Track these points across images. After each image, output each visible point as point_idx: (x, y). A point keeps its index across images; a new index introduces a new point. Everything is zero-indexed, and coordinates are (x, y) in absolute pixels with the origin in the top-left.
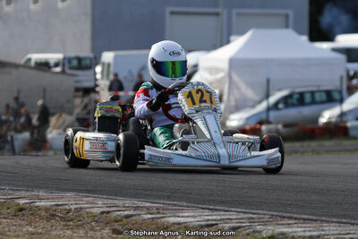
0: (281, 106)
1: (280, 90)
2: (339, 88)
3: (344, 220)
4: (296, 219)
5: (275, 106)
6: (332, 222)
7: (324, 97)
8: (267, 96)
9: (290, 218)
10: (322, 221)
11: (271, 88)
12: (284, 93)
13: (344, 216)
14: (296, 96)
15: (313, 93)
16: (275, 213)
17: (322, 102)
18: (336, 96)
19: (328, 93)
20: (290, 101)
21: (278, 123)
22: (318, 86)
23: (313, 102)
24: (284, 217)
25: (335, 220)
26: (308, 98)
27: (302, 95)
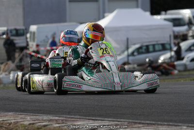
0: (135, 54)
1: (134, 44)
2: (169, 42)
3: (171, 124)
4: (143, 124)
5: (133, 54)
6: (164, 125)
7: (161, 47)
8: (127, 48)
9: (140, 123)
10: (158, 124)
11: (129, 43)
12: (137, 46)
13: (171, 121)
14: (144, 48)
15: (154, 45)
16: (131, 121)
17: (160, 51)
18: (168, 46)
19: (163, 45)
20: (140, 50)
21: (134, 64)
22: (157, 41)
23: (154, 51)
24: (136, 123)
25: (166, 123)
26: (151, 49)
27: (147, 47)
